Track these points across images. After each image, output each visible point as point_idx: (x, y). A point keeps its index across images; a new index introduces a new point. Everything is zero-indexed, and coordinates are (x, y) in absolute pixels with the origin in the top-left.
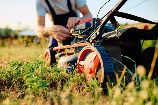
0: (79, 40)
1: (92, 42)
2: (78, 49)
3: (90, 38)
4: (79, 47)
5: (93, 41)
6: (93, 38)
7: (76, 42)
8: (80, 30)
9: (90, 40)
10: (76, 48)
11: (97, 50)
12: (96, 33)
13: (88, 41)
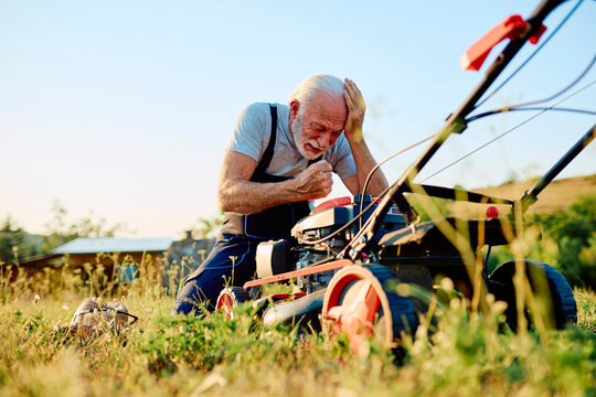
0: (316, 255)
1: (357, 258)
2: (316, 281)
3: (350, 248)
4: (319, 275)
5: (359, 256)
6: (359, 248)
7: (311, 263)
8: (320, 229)
9: (351, 253)
10: (311, 278)
11: (370, 274)
12: (366, 236)
13: (347, 256)
